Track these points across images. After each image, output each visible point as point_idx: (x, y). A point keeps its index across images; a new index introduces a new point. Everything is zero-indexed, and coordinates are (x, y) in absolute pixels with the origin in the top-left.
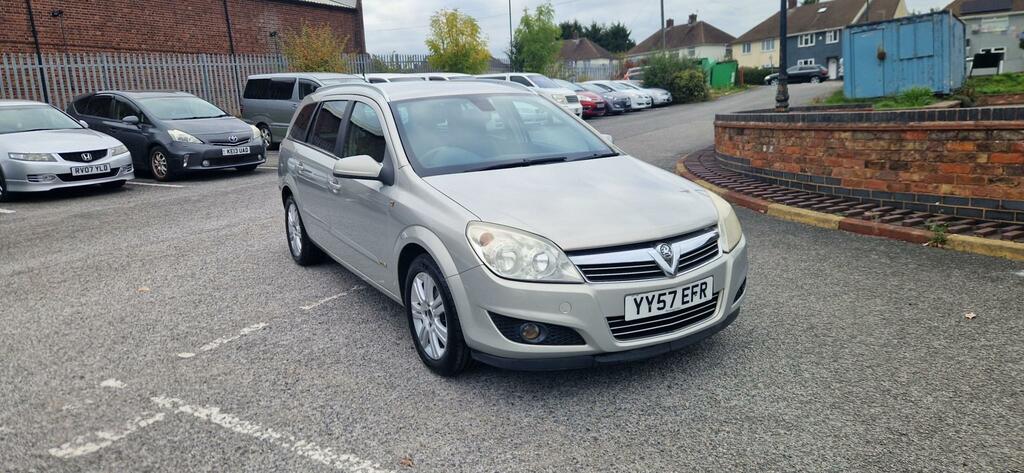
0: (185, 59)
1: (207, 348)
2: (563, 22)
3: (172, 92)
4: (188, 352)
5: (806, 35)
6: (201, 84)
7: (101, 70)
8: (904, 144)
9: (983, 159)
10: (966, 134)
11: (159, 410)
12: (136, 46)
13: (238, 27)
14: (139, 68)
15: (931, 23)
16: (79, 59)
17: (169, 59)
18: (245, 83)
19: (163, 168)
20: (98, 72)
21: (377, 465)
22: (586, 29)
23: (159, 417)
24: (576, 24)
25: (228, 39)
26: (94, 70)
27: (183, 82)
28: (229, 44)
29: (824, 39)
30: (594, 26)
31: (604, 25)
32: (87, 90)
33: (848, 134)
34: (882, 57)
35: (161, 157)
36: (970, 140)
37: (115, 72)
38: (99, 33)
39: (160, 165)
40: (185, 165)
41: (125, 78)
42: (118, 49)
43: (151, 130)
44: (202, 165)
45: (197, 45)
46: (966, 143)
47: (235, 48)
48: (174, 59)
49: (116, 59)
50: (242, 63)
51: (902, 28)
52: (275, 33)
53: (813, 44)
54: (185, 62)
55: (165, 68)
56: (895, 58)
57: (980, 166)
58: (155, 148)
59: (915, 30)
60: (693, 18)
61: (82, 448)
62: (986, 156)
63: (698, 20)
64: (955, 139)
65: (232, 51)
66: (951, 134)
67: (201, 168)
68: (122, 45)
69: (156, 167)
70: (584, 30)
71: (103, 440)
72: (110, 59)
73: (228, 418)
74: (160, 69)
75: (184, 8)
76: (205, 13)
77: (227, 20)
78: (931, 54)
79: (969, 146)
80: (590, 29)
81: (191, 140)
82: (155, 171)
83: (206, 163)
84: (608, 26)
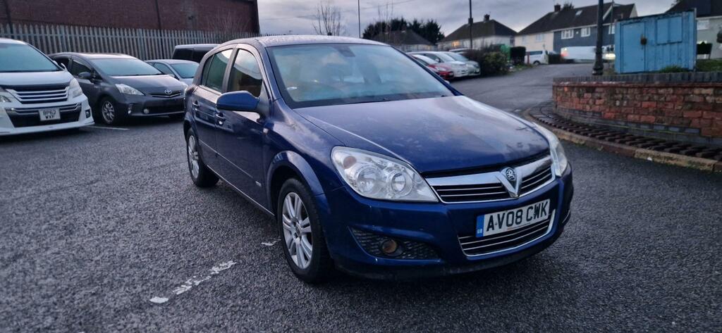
0: (126, 32)
2: (393, 19)
5: (567, 30)
6: (138, 52)
7: (60, 39)
12: (87, 23)
13: (165, 11)
14: (90, 38)
15: (681, 18)
16: (43, 30)
17: (113, 32)
19: (111, 114)
20: (58, 40)
22: (410, 24)
24: (402, 20)
25: (157, 20)
26: (55, 39)
27: (124, 50)
28: (158, 24)
29: (580, 33)
30: (415, 22)
31: (422, 21)
34: (644, 42)
35: (110, 106)
37: (71, 41)
38: (58, 12)
39: (108, 112)
40: (129, 112)
41: (79, 46)
43: (102, 84)
44: (143, 113)
47: (162, 27)
48: (117, 32)
49: (72, 31)
51: (659, 21)
52: (192, 17)
53: (572, 37)
54: (126, 35)
55: (110, 39)
56: (654, 43)
58: (104, 98)
59: (669, 23)
60: (487, 17)
63: (490, 19)
65: (160, 29)
67: (141, 115)
69: (106, 114)
70: (408, 25)
72: (67, 31)
77: (157, 6)
78: (680, 40)
80: (412, 24)
81: (135, 92)
82: (105, 117)
83: (146, 111)
84: (425, 23)
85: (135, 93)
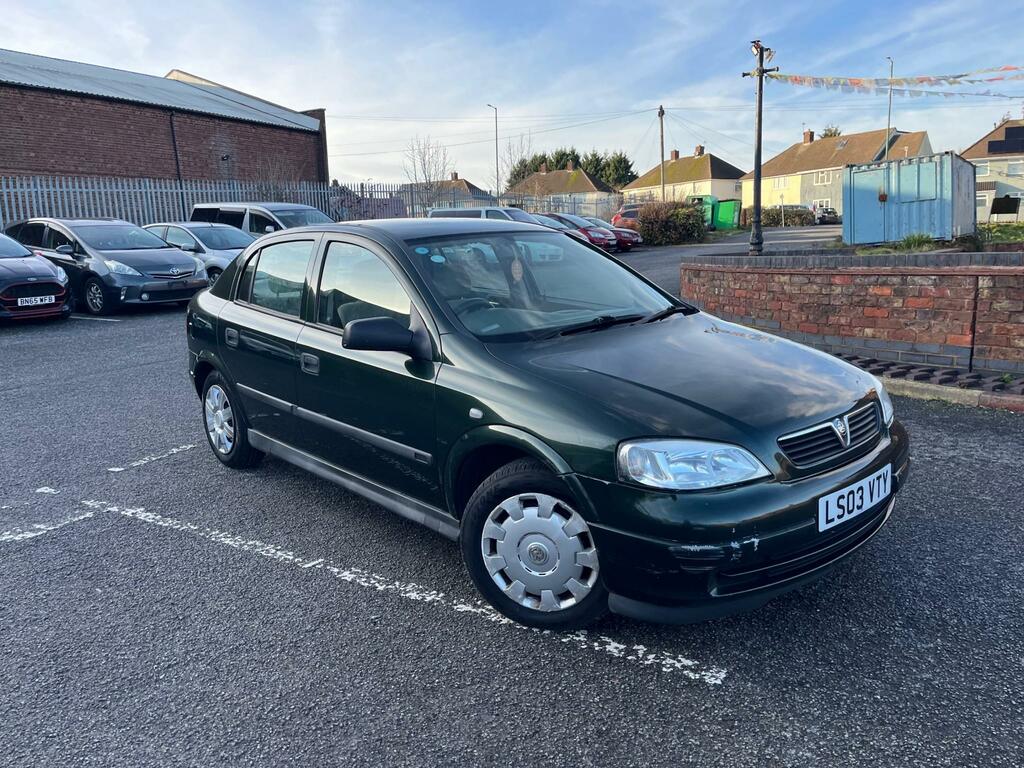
0: (125, 184)
1: (135, 464)
2: (559, 149)
3: (110, 220)
4: (118, 466)
5: (822, 172)
6: (143, 212)
7: (34, 195)
8: (833, 287)
9: (898, 303)
10: (884, 278)
11: (89, 510)
12: (73, 169)
13: (186, 149)
14: (75, 192)
16: (11, 183)
17: (108, 184)
18: (192, 212)
19: (99, 301)
20: (30, 196)
21: (279, 547)
22: (586, 158)
23: (89, 515)
24: (573, 152)
25: (174, 162)
26: (26, 195)
27: (123, 210)
28: (175, 167)
30: (594, 155)
31: (605, 155)
32: (19, 216)
33: (786, 278)
34: (883, 199)
35: (96, 289)
36: (888, 285)
37: (49, 197)
38: (33, 154)
39: (95, 298)
40: (122, 298)
41: (60, 202)
42: (52, 172)
43: (86, 260)
44: (140, 298)
45: (140, 169)
46: (885, 288)
47: (182, 173)
48: (114, 184)
49: (50, 183)
50: (189, 189)
51: (903, 168)
52: (227, 157)
53: (829, 183)
54: (126, 187)
55: (103, 193)
56: (896, 201)
57: (896, 310)
58: (89, 280)
61: (21, 535)
62: (901, 301)
63: (706, 152)
64: (875, 284)
65: (178, 177)
66: (873, 279)
67: (137, 301)
68: (58, 167)
69: (91, 300)
70: (582, 159)
71: (39, 529)
72: (44, 183)
73: (151, 515)
74: (97, 195)
75: (125, 126)
76: (149, 132)
77: (174, 142)
78: (934, 198)
79: (887, 291)
80: (590, 158)
81: (131, 271)
82: (90, 304)
83: (145, 296)
84: (610, 155)
85: (130, 273)
